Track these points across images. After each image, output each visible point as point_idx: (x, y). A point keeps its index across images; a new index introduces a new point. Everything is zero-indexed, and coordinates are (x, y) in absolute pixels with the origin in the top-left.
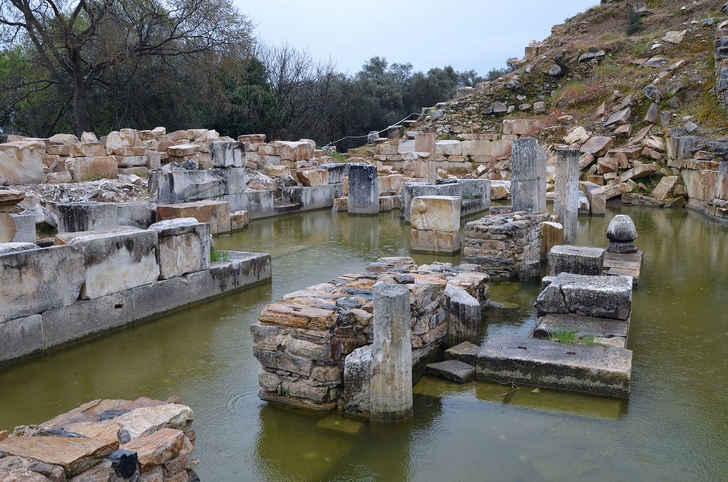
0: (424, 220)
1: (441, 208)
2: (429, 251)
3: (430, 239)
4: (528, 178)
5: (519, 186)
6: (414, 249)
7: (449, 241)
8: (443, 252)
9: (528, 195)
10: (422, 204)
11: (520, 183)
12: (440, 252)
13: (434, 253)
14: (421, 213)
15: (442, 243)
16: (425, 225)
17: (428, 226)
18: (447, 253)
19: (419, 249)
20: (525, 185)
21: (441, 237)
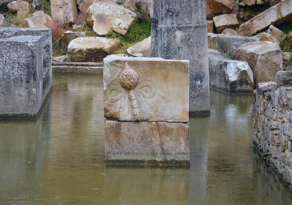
0: (134, 103)
1: (165, 78)
2: (143, 161)
3: (144, 137)
4: (194, 23)
5: (178, 39)
6: (113, 158)
7: (182, 140)
8: (172, 161)
9: (195, 55)
10: (130, 70)
11: (179, 34)
12: (167, 162)
13: (154, 164)
14: (128, 88)
15: (169, 144)
16: (137, 111)
17: (142, 112)
18: (180, 162)
19: (124, 157)
20: (190, 36)
21: (168, 132)
